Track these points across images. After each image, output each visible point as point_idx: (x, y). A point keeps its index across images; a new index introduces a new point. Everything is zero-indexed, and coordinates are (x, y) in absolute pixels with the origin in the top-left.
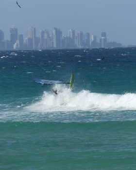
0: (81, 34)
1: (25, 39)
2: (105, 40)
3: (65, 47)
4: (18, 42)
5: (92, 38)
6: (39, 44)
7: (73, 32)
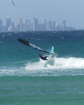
0: (50, 22)
1: (16, 25)
2: (65, 26)
3: (41, 30)
4: (11, 27)
5: (57, 25)
6: (24, 28)
7: (45, 21)
